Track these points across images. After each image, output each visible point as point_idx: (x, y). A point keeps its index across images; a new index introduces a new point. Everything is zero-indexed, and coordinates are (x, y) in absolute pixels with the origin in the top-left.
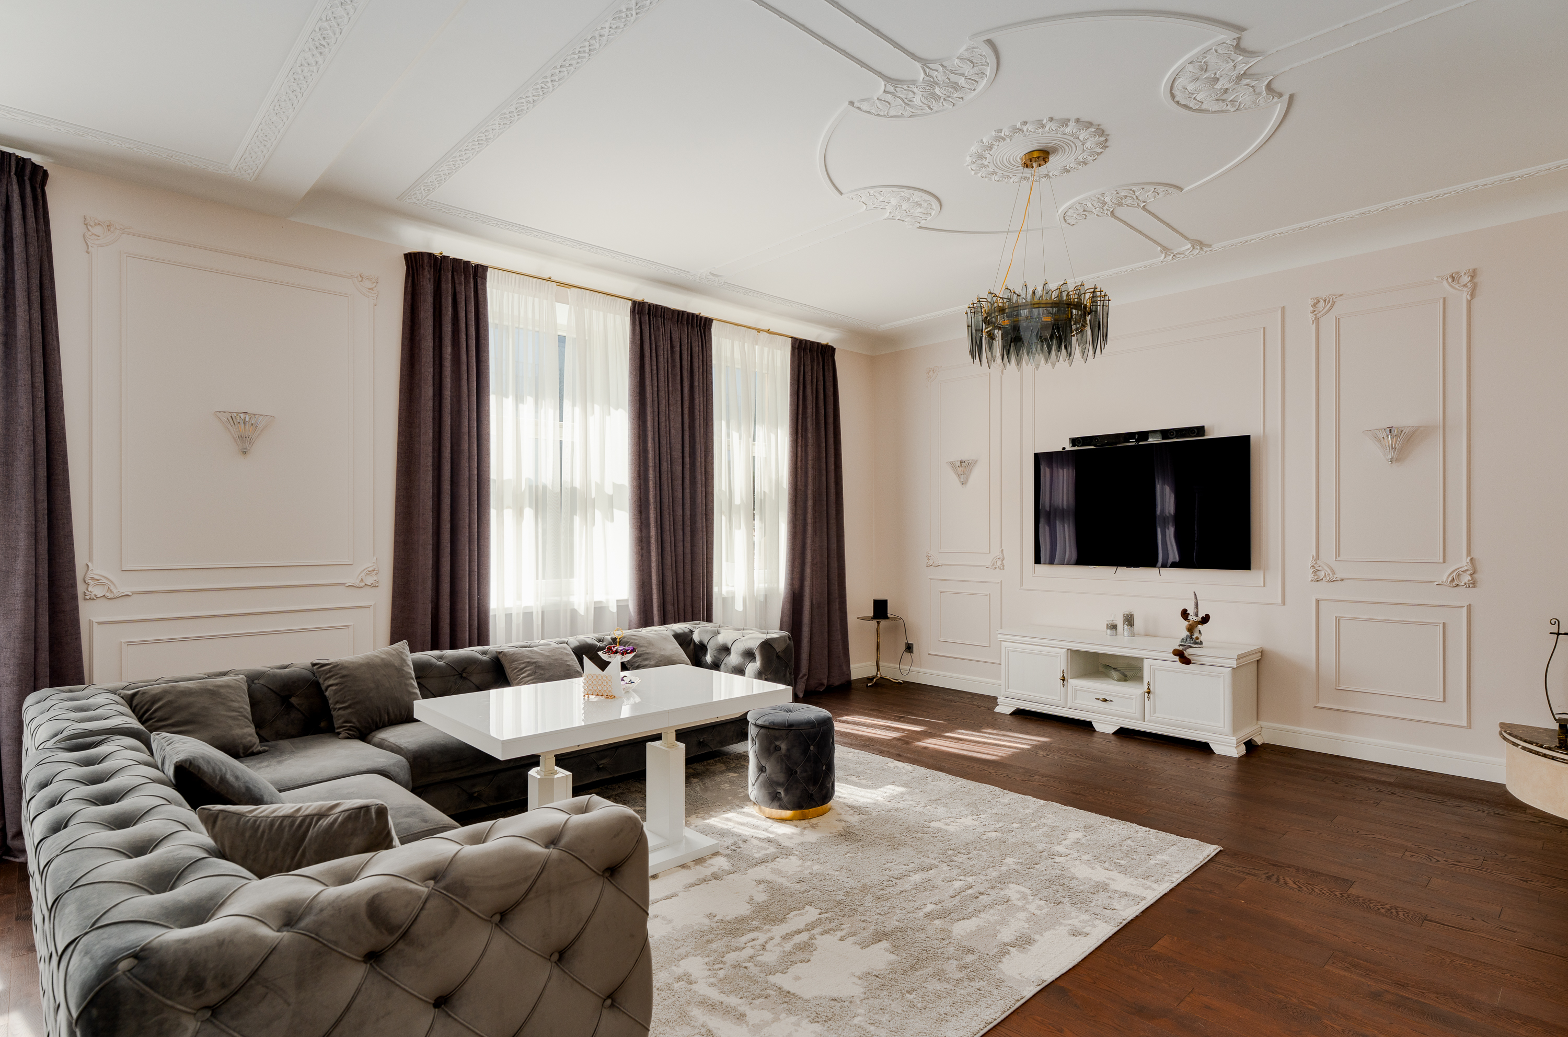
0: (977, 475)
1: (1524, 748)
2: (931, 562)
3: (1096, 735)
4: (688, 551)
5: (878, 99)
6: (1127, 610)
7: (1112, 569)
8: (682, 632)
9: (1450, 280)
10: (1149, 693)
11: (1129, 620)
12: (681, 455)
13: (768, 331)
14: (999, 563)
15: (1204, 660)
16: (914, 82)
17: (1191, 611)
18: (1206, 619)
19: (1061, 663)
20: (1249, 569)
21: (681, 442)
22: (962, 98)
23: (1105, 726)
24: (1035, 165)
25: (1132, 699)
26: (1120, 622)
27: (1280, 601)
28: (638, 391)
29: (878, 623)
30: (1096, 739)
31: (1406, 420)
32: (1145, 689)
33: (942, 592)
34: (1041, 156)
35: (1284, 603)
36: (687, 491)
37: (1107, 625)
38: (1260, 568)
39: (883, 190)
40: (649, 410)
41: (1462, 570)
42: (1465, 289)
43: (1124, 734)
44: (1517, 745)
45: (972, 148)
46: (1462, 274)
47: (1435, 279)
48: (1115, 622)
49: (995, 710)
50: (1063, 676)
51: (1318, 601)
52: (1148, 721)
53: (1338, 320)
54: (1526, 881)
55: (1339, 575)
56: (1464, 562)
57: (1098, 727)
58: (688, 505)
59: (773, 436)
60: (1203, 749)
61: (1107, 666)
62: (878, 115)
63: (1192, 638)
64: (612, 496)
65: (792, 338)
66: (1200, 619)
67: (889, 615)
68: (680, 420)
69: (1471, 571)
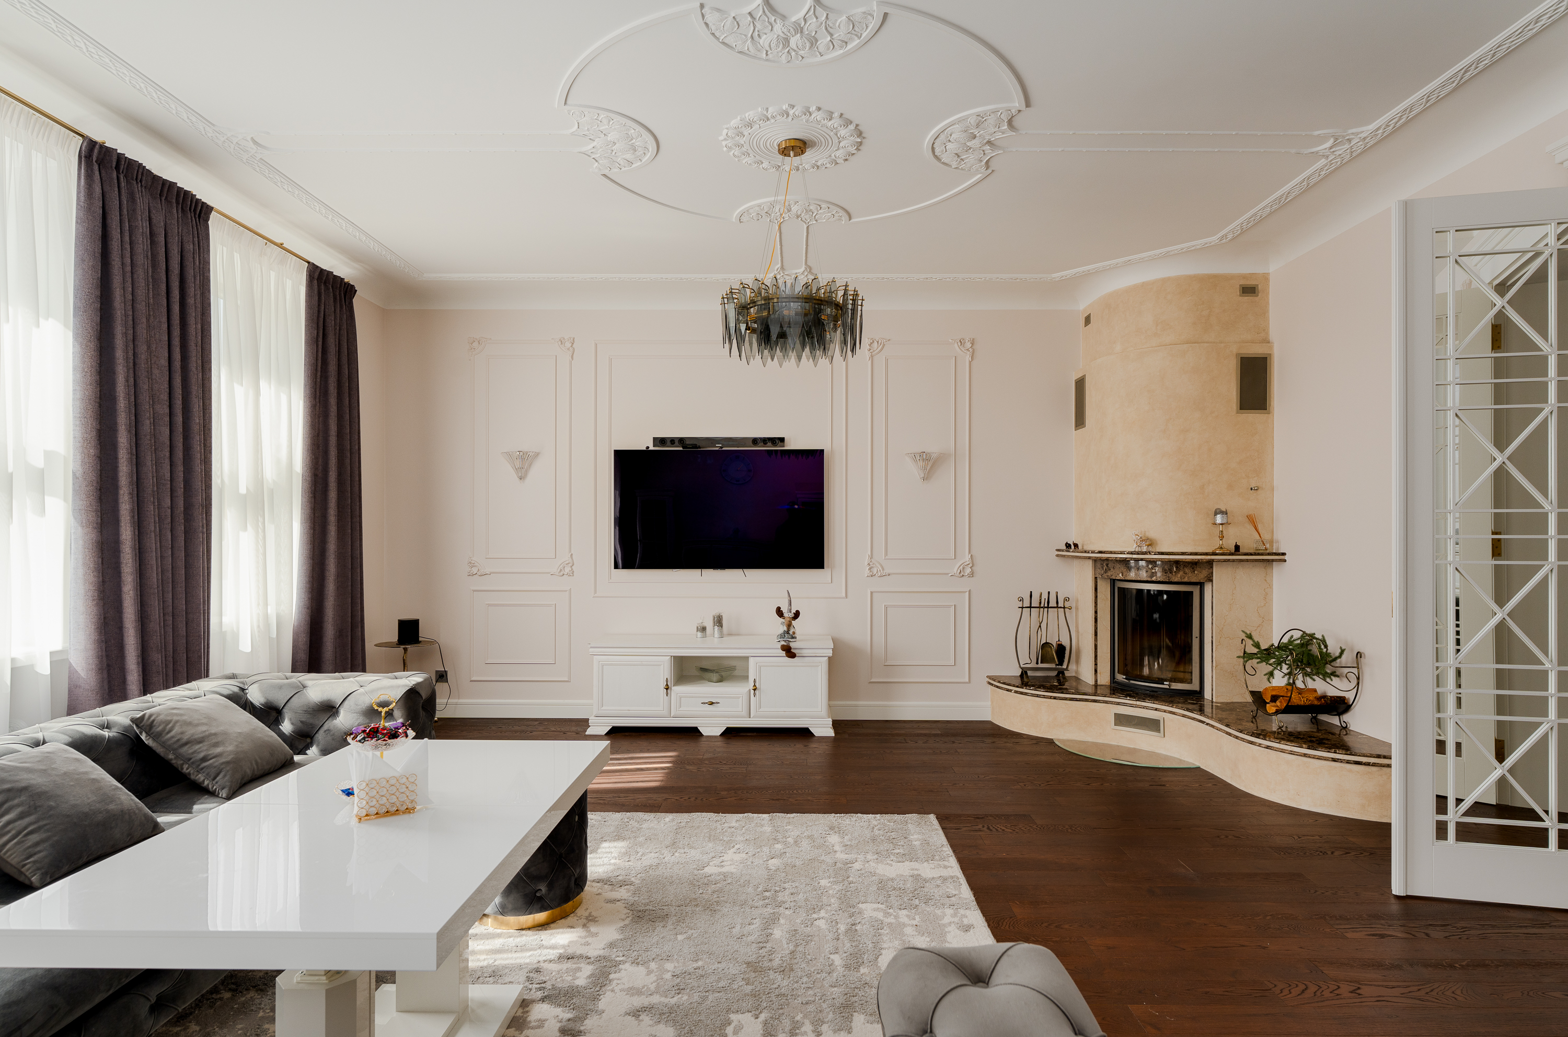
0: (538, 471)
1: (1016, 692)
2: (475, 570)
3: (703, 739)
4: (181, 563)
5: (734, 17)
6: (716, 612)
7: (698, 571)
8: (231, 692)
9: (959, 344)
10: (755, 690)
11: (719, 621)
12: (167, 411)
13: (281, 246)
14: (567, 570)
15: (805, 652)
16: (784, 18)
17: (784, 609)
18: (797, 615)
19: (665, 671)
20: (822, 567)
21: (168, 390)
22: (803, 58)
23: (712, 728)
24: (792, 153)
25: (739, 698)
26: (709, 624)
27: (844, 595)
28: (98, 293)
29: (405, 650)
30: (703, 743)
31: (934, 448)
32: (752, 687)
33: (489, 605)
34: (797, 147)
35: (846, 597)
36: (180, 468)
37: (697, 628)
38: (828, 567)
39: (617, 118)
40: (119, 330)
41: (965, 564)
42: (968, 353)
43: (731, 733)
44: (1010, 691)
45: (751, 113)
46: (967, 341)
47: (950, 341)
48: (705, 624)
49: (587, 733)
50: (667, 685)
51: (872, 593)
52: (753, 717)
53: (887, 360)
54: (1088, 784)
55: (887, 571)
56: (967, 558)
57: (705, 731)
58: (180, 491)
59: (284, 398)
60: (804, 734)
61: (704, 670)
62: (713, 34)
63: (788, 633)
64: (43, 470)
65: (309, 262)
66: (793, 615)
67: (420, 639)
68: (167, 355)
69: (971, 565)
